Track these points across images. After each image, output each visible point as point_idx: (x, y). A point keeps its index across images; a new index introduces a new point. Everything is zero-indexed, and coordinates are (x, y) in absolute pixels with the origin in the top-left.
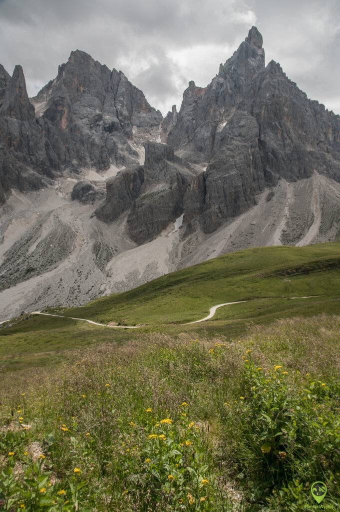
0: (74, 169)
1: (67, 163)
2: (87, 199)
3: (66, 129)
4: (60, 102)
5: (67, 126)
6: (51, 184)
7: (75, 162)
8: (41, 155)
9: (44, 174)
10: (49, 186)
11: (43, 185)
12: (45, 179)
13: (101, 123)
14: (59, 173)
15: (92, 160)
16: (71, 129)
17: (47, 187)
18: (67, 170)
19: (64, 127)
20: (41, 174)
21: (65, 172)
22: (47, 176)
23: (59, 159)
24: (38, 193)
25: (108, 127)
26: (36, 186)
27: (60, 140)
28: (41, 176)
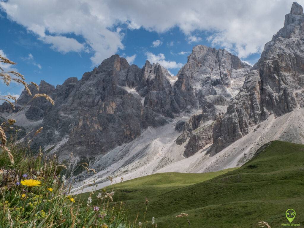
0: (188, 111)
1: (184, 108)
2: (182, 130)
3: (185, 90)
4: (181, 77)
5: (186, 89)
6: (171, 122)
7: (189, 107)
8: (167, 107)
9: (168, 116)
10: (170, 123)
11: (167, 123)
12: (168, 119)
13: (210, 81)
14: (177, 115)
15: (200, 104)
16: (188, 89)
17: (168, 123)
18: (184, 112)
19: (184, 89)
20: (166, 117)
21: (181, 114)
22: (170, 118)
23: (180, 107)
24: (163, 127)
25: (214, 83)
26: (162, 123)
27: (181, 97)
28: (166, 118)
